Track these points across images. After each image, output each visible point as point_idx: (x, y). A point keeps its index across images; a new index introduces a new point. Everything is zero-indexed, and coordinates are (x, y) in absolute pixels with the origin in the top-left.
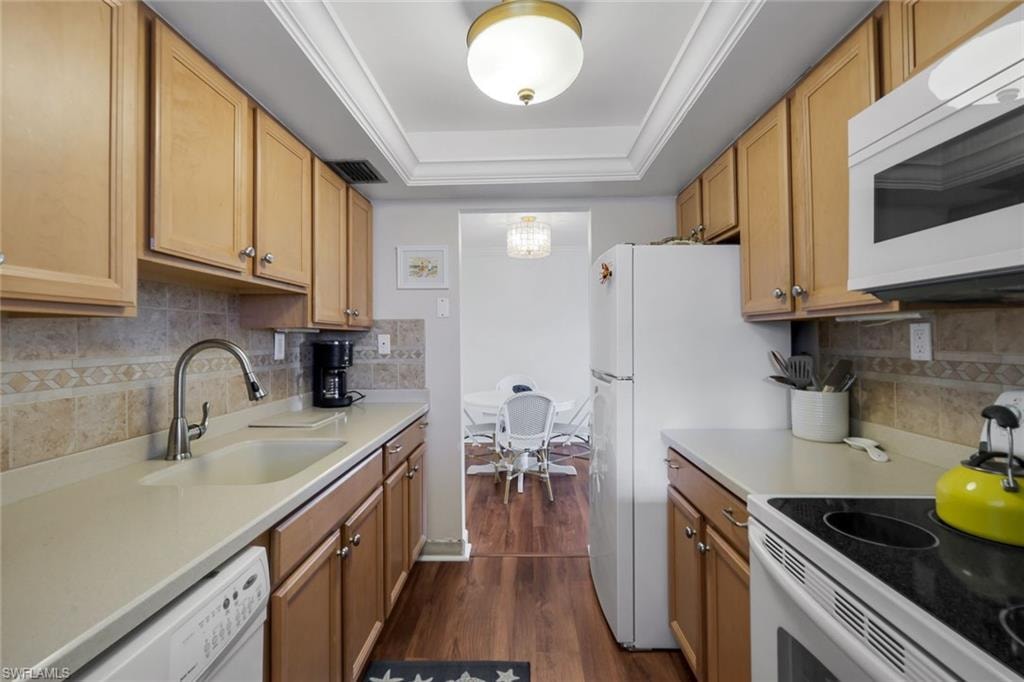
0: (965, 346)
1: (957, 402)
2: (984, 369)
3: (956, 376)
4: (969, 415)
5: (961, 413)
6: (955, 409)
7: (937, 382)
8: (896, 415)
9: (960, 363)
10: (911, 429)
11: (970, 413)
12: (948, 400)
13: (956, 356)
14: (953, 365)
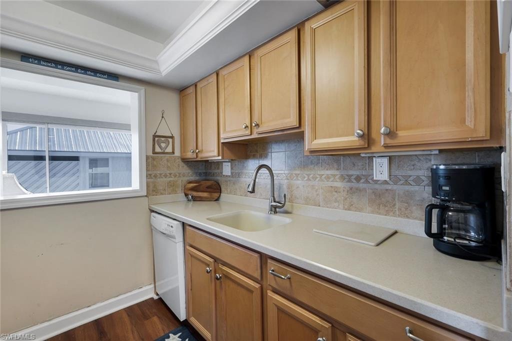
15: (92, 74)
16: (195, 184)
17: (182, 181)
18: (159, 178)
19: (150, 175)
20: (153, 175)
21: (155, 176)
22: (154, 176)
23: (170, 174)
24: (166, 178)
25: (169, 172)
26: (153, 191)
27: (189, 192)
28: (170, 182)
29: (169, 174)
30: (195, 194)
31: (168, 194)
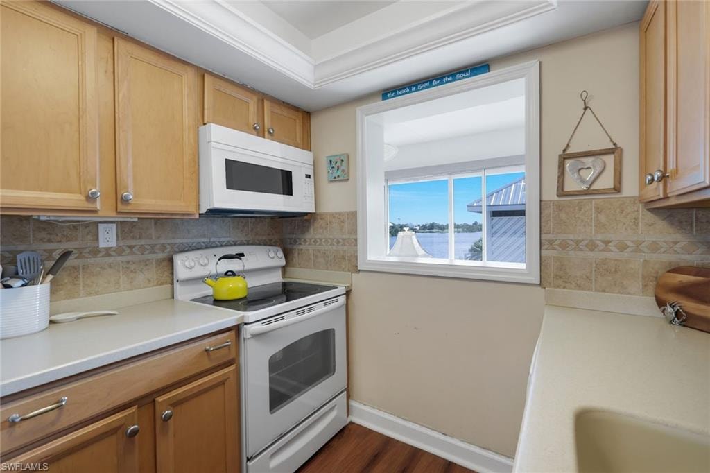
0: (138, 237)
1: (132, 267)
2: (148, 247)
3: (132, 253)
4: (141, 273)
5: (135, 272)
6: (132, 271)
7: (119, 259)
8: (81, 288)
9: (135, 246)
10: (97, 293)
11: (141, 271)
12: (127, 268)
13: (133, 242)
14: (131, 247)
15: (450, 79)
16: (692, 278)
17: (645, 261)
18: (574, 249)
19: (551, 242)
20: (558, 242)
21: (564, 246)
22: (560, 245)
23: (607, 243)
24: (592, 250)
25: (600, 237)
26: (557, 277)
27: (672, 298)
28: (604, 262)
29: (603, 241)
30: (691, 306)
31: (596, 290)
